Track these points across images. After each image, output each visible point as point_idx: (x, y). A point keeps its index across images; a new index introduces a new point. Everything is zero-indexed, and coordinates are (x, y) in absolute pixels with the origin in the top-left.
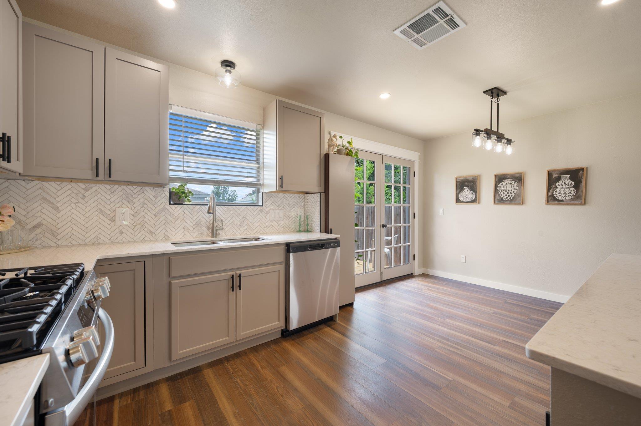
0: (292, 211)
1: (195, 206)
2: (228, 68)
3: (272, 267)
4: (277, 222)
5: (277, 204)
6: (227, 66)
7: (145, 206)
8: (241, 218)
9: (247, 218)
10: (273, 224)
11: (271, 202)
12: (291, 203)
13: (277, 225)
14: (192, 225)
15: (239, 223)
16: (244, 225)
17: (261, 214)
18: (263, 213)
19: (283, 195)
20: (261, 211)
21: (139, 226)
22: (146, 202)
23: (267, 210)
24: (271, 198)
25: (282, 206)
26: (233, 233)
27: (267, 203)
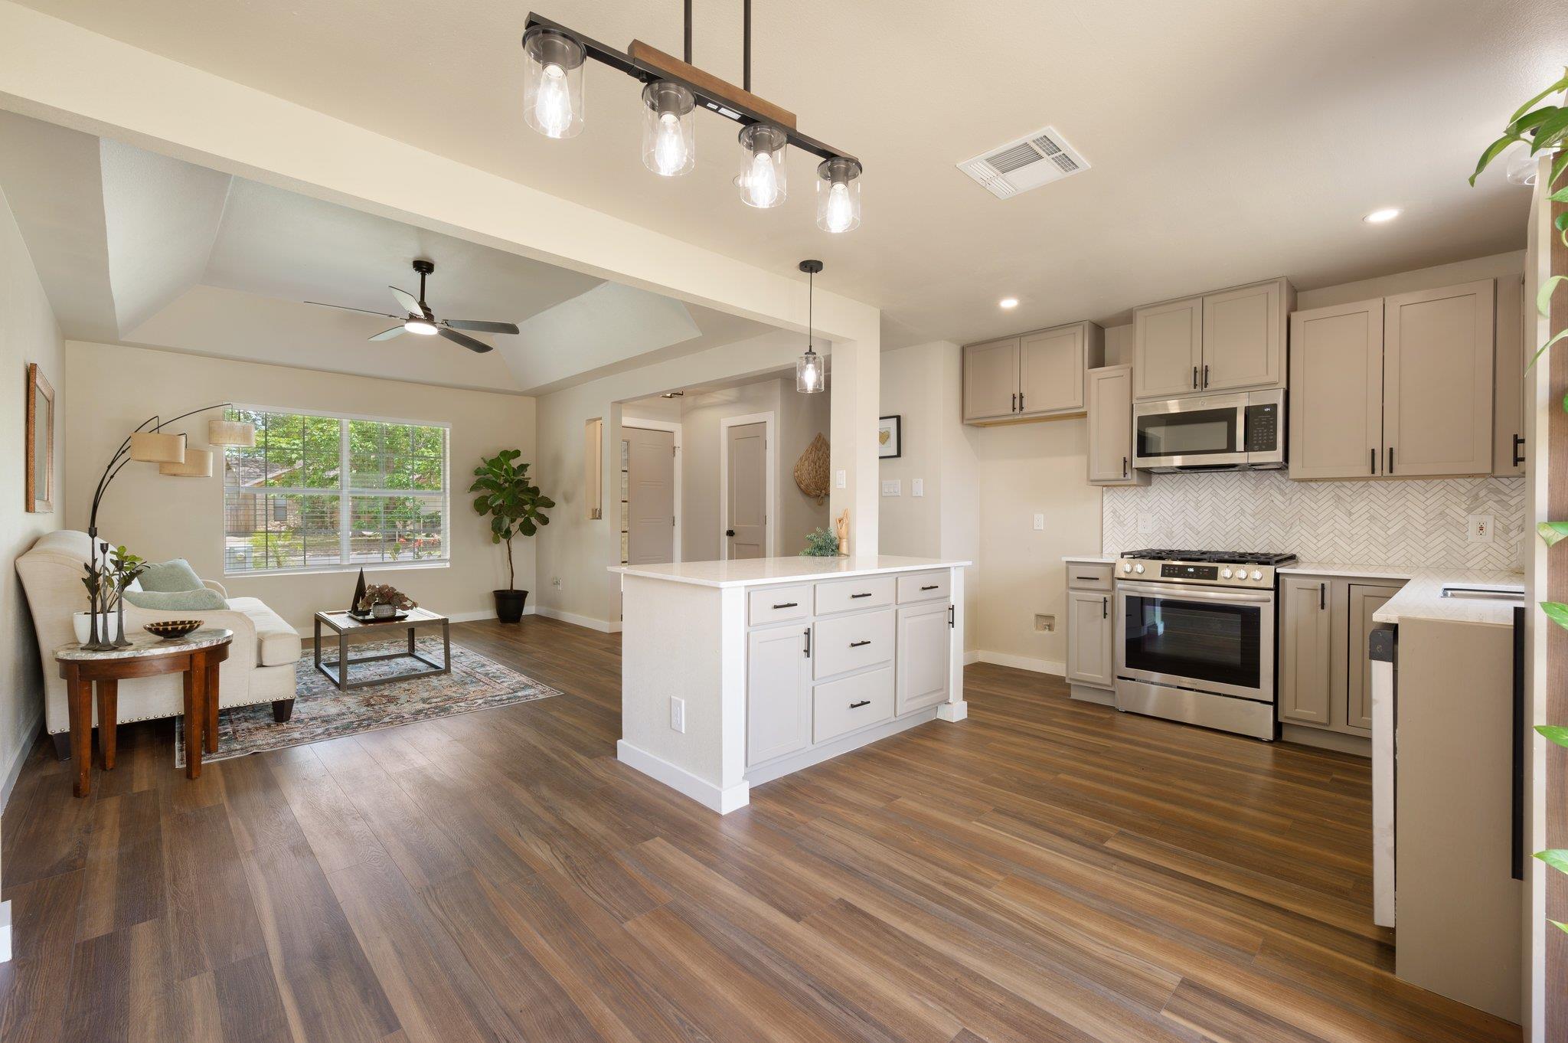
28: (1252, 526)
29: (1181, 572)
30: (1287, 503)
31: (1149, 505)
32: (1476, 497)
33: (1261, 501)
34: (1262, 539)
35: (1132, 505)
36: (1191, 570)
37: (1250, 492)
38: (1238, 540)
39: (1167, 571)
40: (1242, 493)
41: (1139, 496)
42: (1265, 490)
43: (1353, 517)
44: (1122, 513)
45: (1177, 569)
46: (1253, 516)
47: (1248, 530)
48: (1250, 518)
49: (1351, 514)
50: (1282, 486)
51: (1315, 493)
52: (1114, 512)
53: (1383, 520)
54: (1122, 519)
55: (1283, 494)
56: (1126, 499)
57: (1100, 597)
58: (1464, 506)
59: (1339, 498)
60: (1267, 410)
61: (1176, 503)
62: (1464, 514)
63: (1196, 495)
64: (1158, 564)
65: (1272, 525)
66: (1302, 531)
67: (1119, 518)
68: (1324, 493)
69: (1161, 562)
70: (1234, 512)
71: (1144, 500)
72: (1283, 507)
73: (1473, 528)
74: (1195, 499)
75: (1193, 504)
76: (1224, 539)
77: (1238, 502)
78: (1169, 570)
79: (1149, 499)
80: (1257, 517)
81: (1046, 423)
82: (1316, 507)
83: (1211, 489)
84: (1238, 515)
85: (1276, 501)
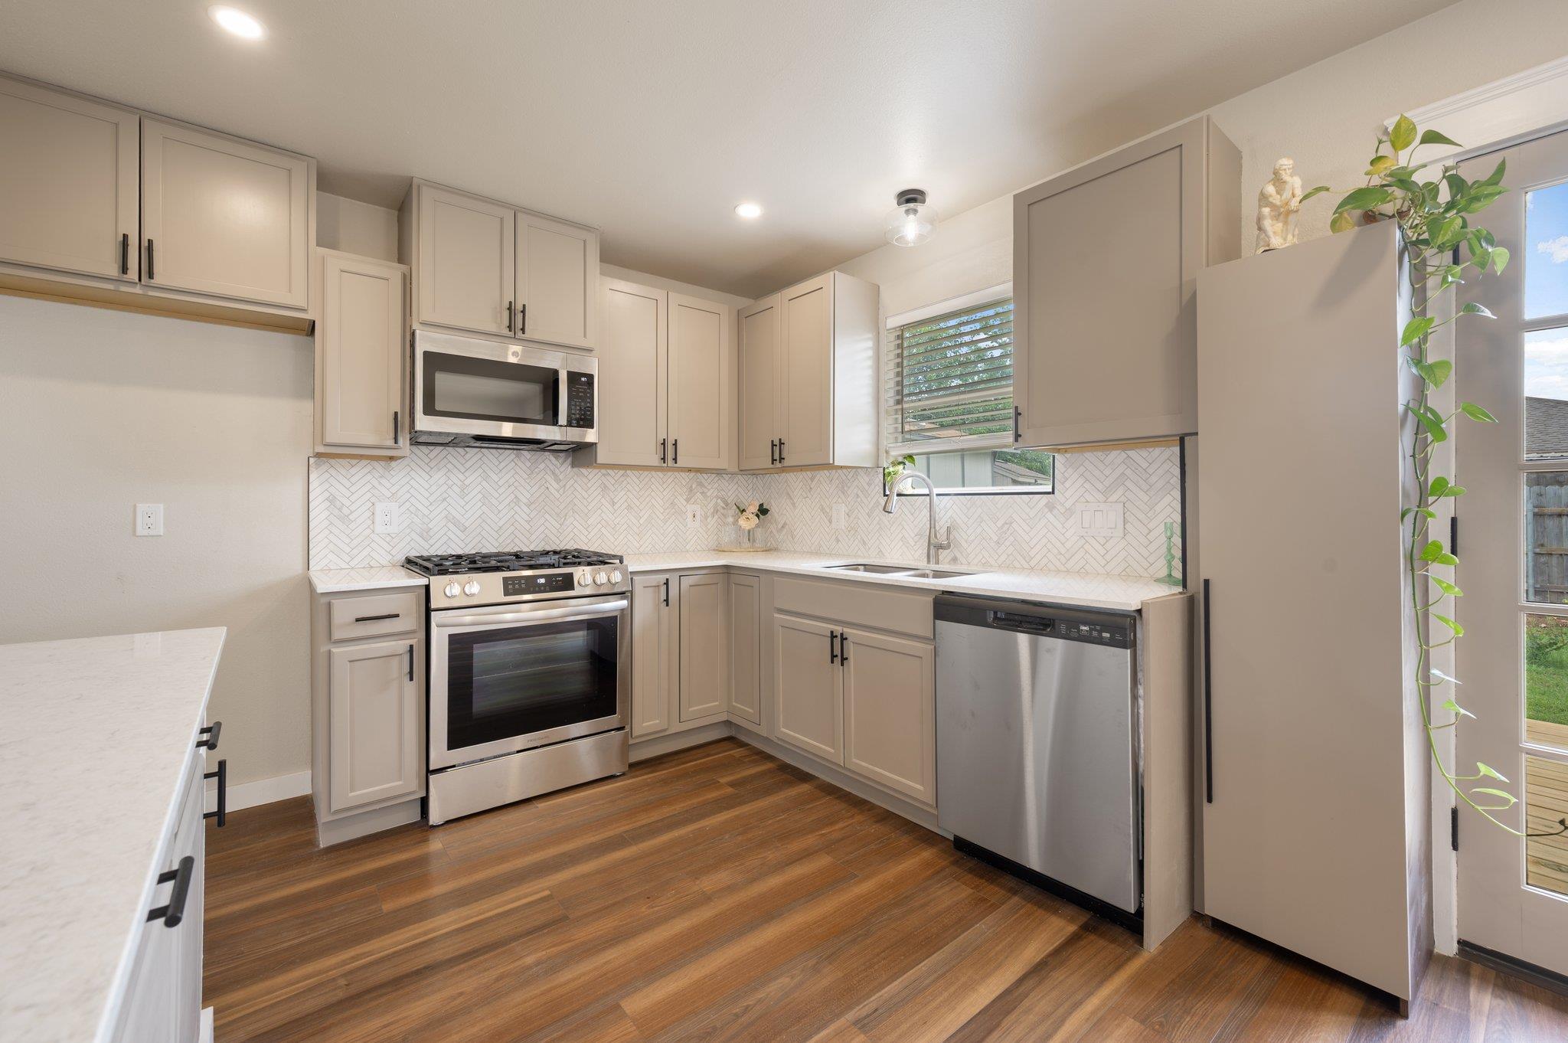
0: (1158, 508)
1: (917, 497)
2: (911, 205)
3: (904, 642)
4: (1102, 541)
5: (1100, 487)
6: (908, 201)
7: (859, 500)
8: (999, 524)
9: (1014, 525)
10: (1087, 546)
11: (1081, 481)
12: (1154, 479)
13: (1103, 552)
14: (913, 535)
15: (995, 538)
16: (1007, 543)
17: (1049, 516)
18: (1055, 512)
19: (1123, 455)
20: (1051, 507)
21: (852, 532)
22: (860, 493)
23: (1068, 505)
24: (1082, 469)
25: (1120, 492)
26: (984, 561)
27: (1067, 484)
28: (527, 518)
29: (530, 585)
30: (561, 491)
31: (393, 490)
32: (691, 490)
33: (537, 486)
34: (537, 533)
35: (365, 489)
36: (542, 581)
37: (525, 476)
38: (513, 536)
39: (511, 587)
40: (516, 476)
41: (377, 475)
42: (539, 477)
43: (616, 507)
44: (348, 503)
45: (523, 582)
46: (528, 506)
47: (523, 523)
48: (526, 509)
49: (614, 504)
50: (557, 471)
51: (585, 480)
52: (332, 500)
53: (636, 508)
54: (346, 511)
55: (558, 481)
56: (353, 480)
57: (402, 645)
58: (685, 497)
59: (605, 486)
60: (583, 379)
61: (434, 488)
62: (685, 503)
63: (461, 477)
64: (496, 579)
65: (547, 516)
66: (575, 523)
67: (340, 510)
68: (593, 481)
69: (500, 575)
70: (507, 501)
71: (383, 481)
72: (557, 495)
73: (690, 516)
74: (459, 483)
75: (457, 490)
76: (496, 535)
77: (513, 488)
78: (514, 584)
79: (393, 481)
80: (533, 506)
81: (178, 321)
82: (586, 496)
83: (480, 470)
84: (512, 505)
85: (551, 488)
